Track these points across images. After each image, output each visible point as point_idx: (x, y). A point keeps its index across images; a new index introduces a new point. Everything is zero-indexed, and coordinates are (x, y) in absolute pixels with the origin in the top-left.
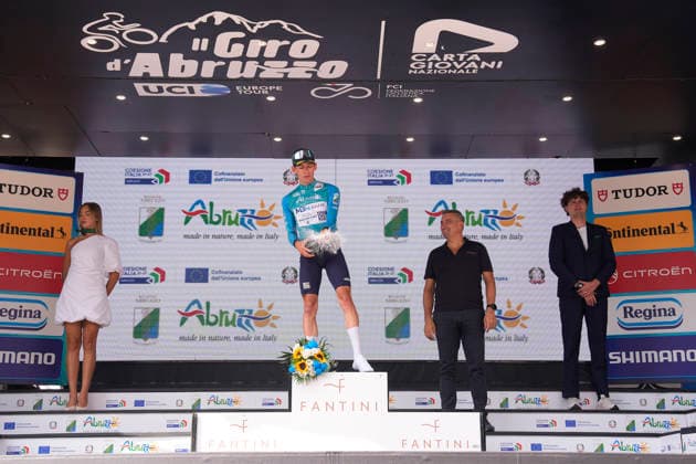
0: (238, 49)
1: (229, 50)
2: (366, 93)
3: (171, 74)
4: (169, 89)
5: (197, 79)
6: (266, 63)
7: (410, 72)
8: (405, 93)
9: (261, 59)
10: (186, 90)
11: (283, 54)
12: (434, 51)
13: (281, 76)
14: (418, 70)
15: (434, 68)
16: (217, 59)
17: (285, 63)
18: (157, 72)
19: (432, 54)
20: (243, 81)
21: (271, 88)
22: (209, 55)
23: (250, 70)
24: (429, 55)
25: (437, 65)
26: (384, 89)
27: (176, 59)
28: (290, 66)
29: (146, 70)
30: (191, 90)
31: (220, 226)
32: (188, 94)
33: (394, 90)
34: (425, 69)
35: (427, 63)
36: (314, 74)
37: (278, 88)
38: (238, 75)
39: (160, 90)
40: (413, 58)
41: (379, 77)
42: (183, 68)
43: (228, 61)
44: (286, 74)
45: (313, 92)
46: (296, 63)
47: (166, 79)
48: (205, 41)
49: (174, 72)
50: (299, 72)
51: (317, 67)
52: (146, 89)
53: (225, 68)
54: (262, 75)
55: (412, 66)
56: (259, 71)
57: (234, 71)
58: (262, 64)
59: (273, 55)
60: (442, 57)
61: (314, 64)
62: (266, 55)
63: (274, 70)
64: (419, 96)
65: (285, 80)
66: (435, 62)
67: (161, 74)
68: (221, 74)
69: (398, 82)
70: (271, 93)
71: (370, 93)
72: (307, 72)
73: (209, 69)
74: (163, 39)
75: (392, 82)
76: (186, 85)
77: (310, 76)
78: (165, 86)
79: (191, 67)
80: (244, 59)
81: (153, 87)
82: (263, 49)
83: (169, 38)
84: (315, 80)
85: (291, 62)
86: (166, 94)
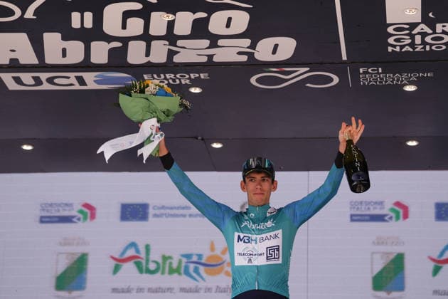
0: (136, 25)
1: (124, 27)
2: (331, 80)
3: (49, 60)
4: (50, 80)
5: (86, 65)
6: (180, 43)
7: (390, 49)
8: (389, 79)
9: (171, 37)
10: (73, 80)
11: (200, 30)
12: (419, 20)
13: (205, 59)
14: (402, 47)
15: (424, 43)
16: (109, 39)
17: (206, 43)
18: (29, 57)
19: (417, 24)
20: (151, 68)
21: (192, 76)
22: (97, 33)
23: (159, 53)
24: (413, 26)
25: (428, 39)
26: (355, 74)
27: (52, 41)
28: (214, 45)
29: (13, 56)
30: (81, 81)
31: (158, 275)
32: (77, 87)
33: (371, 76)
34: (412, 45)
35: (412, 37)
36: (251, 55)
37: (202, 76)
38: (143, 60)
39: (38, 81)
40: (390, 30)
41: (344, 57)
42: (64, 51)
43: (125, 41)
44: (210, 57)
45: (253, 80)
46: (220, 42)
47: (43, 67)
48: (89, 16)
49: (52, 57)
50: (228, 53)
51: (253, 46)
52: (18, 80)
53: (124, 50)
54: (177, 59)
55: (391, 40)
56: (171, 54)
57: (136, 54)
58: (173, 43)
59: (188, 31)
60: (434, 29)
61: (247, 42)
62: (177, 31)
63: (192, 52)
64: (411, 83)
65: (210, 65)
66: (424, 35)
67: (36, 61)
68: (118, 60)
69: (375, 64)
70: (195, 83)
71: (336, 80)
72: (239, 53)
73: (100, 53)
74: (29, 14)
75: (367, 64)
76: (72, 75)
77: (244, 58)
78: (44, 76)
79: (76, 51)
80: (147, 37)
81: (27, 78)
82: (171, 25)
83: (36, 12)
84: (254, 65)
85: (214, 40)
86: (46, 86)
